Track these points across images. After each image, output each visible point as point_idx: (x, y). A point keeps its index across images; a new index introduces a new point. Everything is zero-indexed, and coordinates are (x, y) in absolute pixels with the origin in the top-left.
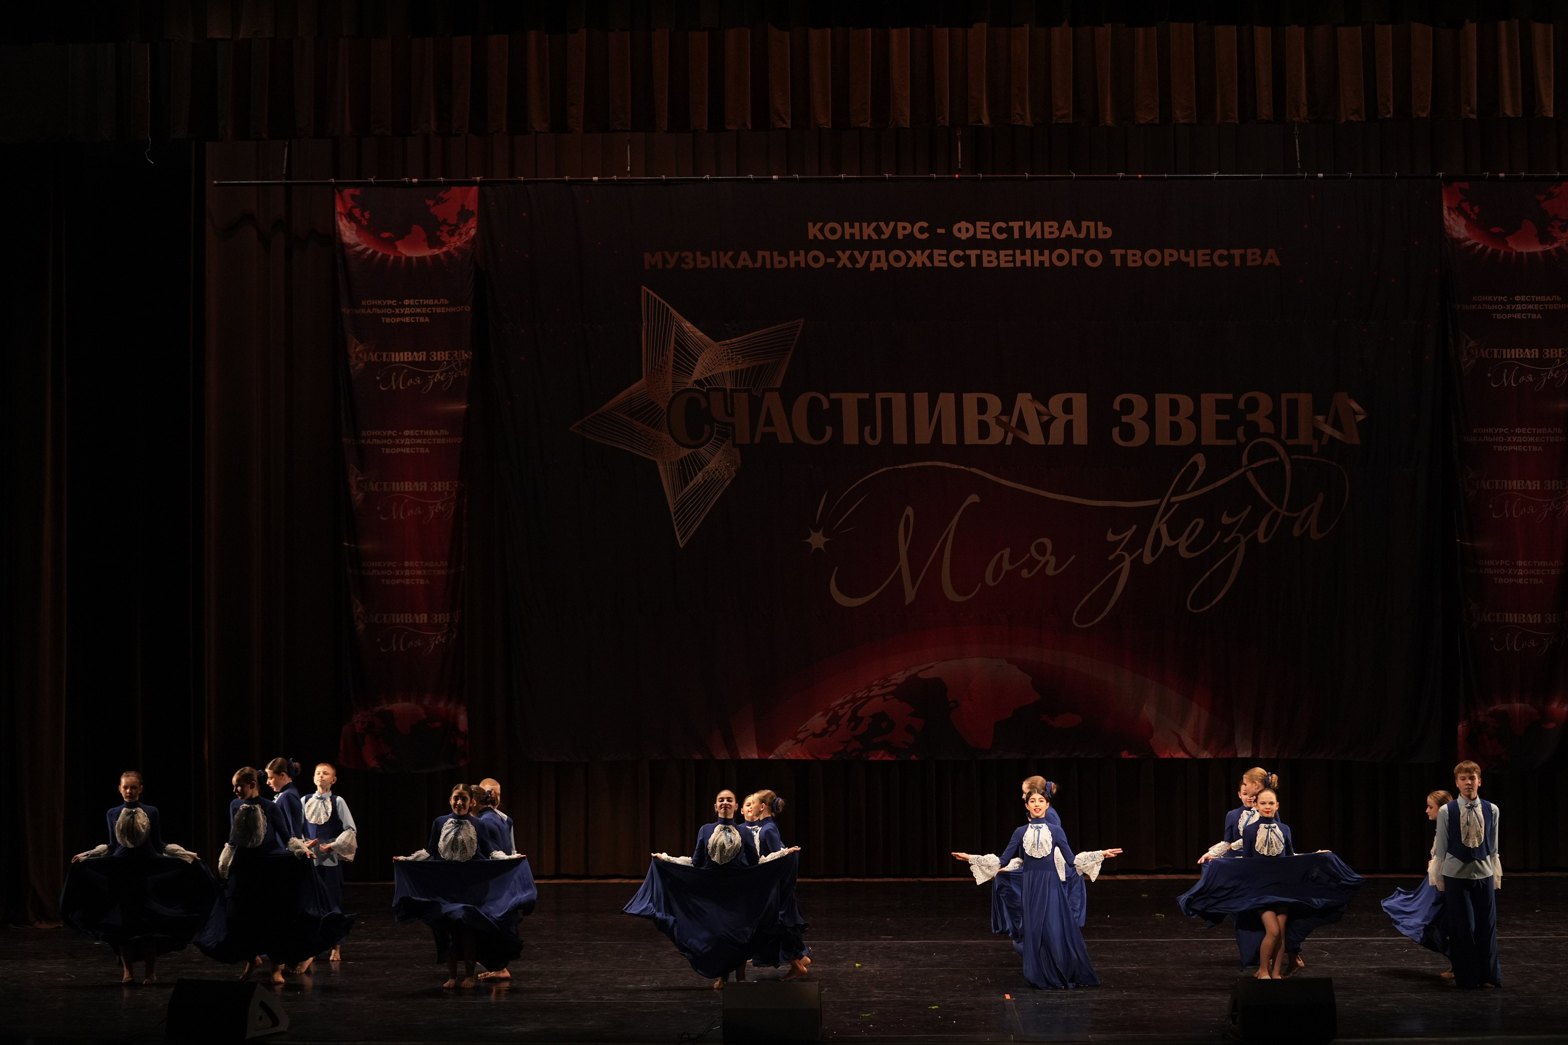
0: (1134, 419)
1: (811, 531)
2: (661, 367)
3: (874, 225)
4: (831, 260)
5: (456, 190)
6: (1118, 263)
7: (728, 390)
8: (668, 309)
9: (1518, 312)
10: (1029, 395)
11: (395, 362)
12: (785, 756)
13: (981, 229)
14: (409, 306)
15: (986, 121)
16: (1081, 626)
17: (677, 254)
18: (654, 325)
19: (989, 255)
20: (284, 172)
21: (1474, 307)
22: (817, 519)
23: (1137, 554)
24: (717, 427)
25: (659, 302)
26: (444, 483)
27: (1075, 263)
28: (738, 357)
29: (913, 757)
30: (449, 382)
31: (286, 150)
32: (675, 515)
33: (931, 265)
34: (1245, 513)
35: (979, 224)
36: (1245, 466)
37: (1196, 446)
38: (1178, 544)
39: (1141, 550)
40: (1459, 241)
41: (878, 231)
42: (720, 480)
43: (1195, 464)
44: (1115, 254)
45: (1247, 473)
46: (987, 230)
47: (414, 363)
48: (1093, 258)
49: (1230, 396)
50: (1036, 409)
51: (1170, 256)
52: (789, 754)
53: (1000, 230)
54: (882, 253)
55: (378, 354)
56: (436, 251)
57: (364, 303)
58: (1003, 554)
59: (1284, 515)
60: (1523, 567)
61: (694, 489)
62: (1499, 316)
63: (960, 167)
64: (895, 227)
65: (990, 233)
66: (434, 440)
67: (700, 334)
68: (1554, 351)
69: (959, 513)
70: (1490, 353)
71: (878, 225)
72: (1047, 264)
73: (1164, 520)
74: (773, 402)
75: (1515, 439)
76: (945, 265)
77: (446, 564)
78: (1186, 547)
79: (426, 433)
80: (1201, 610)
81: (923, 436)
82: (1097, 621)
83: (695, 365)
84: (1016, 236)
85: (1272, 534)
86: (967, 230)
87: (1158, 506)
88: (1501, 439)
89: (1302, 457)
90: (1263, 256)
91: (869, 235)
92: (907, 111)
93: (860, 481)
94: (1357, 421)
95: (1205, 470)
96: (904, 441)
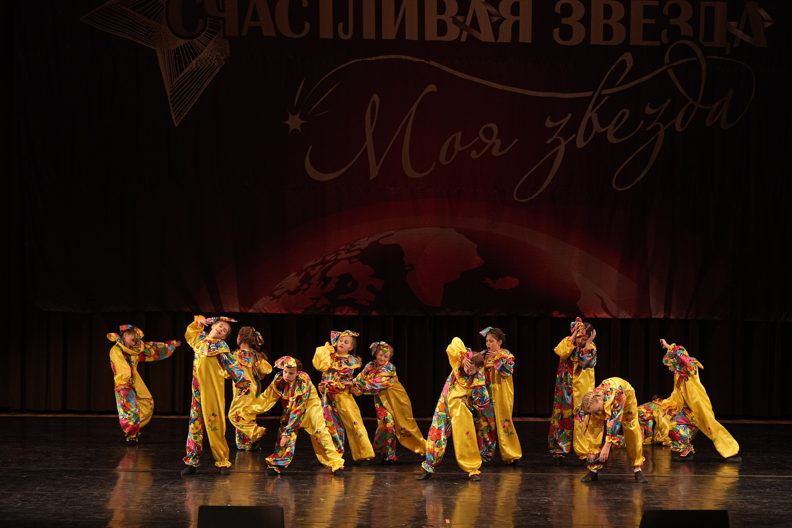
0: (573, 21)
1: (289, 114)
12: (262, 311)
16: (521, 201)
22: (295, 106)
23: (571, 138)
24: (209, 20)
29: (374, 313)
32: (171, 98)
34: (665, 105)
36: (667, 64)
37: (625, 46)
38: (607, 130)
39: (575, 135)
42: (211, 67)
43: (624, 62)
45: (668, 71)
49: (656, 3)
50: (488, 10)
52: (266, 308)
58: (455, 137)
59: (698, 107)
61: (187, 76)
73: (595, 110)
78: (614, 134)
80: (625, 189)
81: (389, 33)
82: (535, 197)
85: (687, 123)
87: (590, 98)
89: (716, 57)
93: (334, 71)
94: (765, 27)
95: (632, 66)
96: (372, 36)
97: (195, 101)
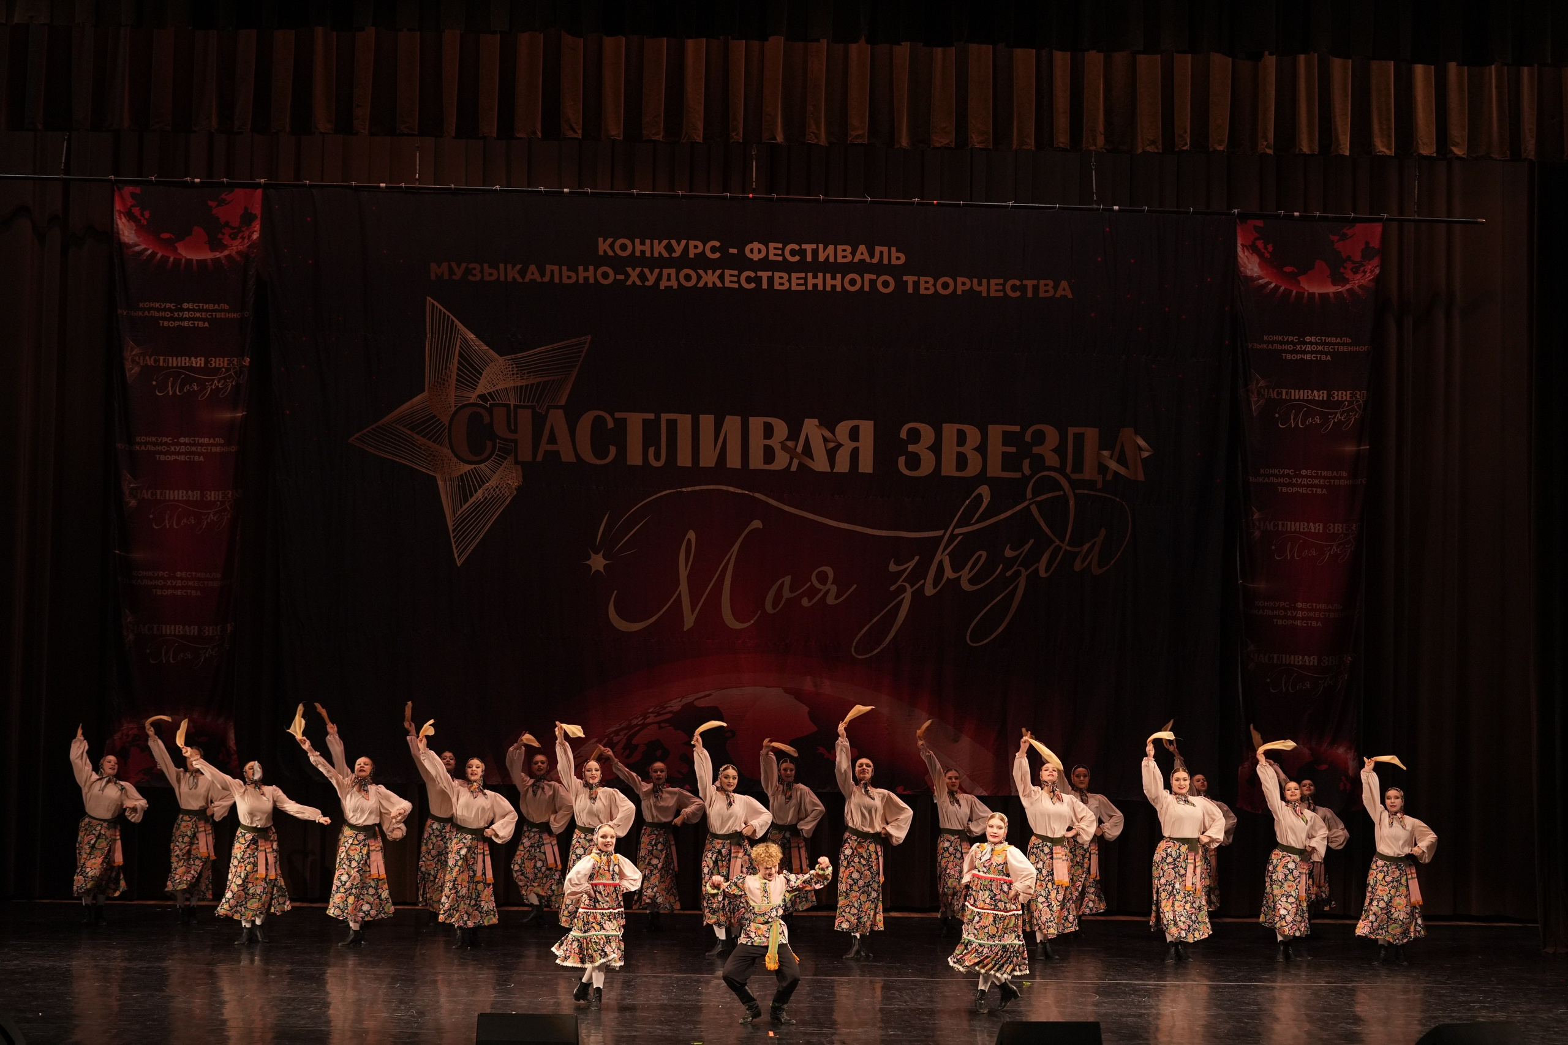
0: (921, 448)
1: (591, 552)
2: (444, 380)
3: (665, 242)
4: (621, 277)
5: (239, 192)
6: (910, 290)
7: (512, 406)
8: (453, 321)
9: (1308, 352)
10: (816, 421)
11: (173, 367)
13: (773, 251)
14: (188, 310)
15: (780, 138)
16: (860, 657)
17: (464, 265)
18: (438, 337)
19: (781, 278)
20: (62, 167)
21: (1265, 346)
22: (597, 543)
23: (918, 585)
24: (499, 443)
25: (444, 313)
26: (217, 493)
27: (867, 288)
28: (524, 372)
30: (226, 391)
31: (65, 145)
32: (453, 532)
33: (721, 286)
34: (1027, 547)
35: (771, 245)
36: (1029, 499)
37: (982, 478)
38: (960, 576)
39: (923, 581)
40: (1252, 279)
41: (669, 248)
42: (500, 498)
43: (980, 496)
44: (907, 281)
45: (1031, 507)
46: (780, 252)
47: (191, 369)
48: (886, 284)
49: (1017, 429)
50: (823, 435)
51: (963, 284)
53: (793, 253)
54: (673, 271)
55: (155, 358)
56: (218, 255)
57: (141, 305)
58: (783, 581)
59: (1066, 550)
60: (1302, 609)
61: (473, 506)
62: (1289, 357)
63: (754, 187)
64: (687, 245)
65: (783, 255)
66: (209, 448)
67: (485, 347)
68: (1342, 394)
69: (743, 536)
70: (1279, 394)
71: (669, 243)
72: (839, 289)
73: (947, 552)
74: (557, 419)
75: (1300, 481)
76: (736, 286)
77: (219, 576)
78: (969, 580)
79: (202, 441)
80: (981, 644)
81: (708, 459)
82: (875, 652)
83: (479, 379)
84: (809, 258)
85: (1053, 568)
86: (760, 251)
87: (941, 538)
88: (1286, 480)
89: (1086, 492)
90: (1056, 288)
91: (660, 253)
92: (700, 125)
93: (643, 503)
94: (1143, 457)
95: (990, 501)
96: (689, 464)
97: (481, 536)
